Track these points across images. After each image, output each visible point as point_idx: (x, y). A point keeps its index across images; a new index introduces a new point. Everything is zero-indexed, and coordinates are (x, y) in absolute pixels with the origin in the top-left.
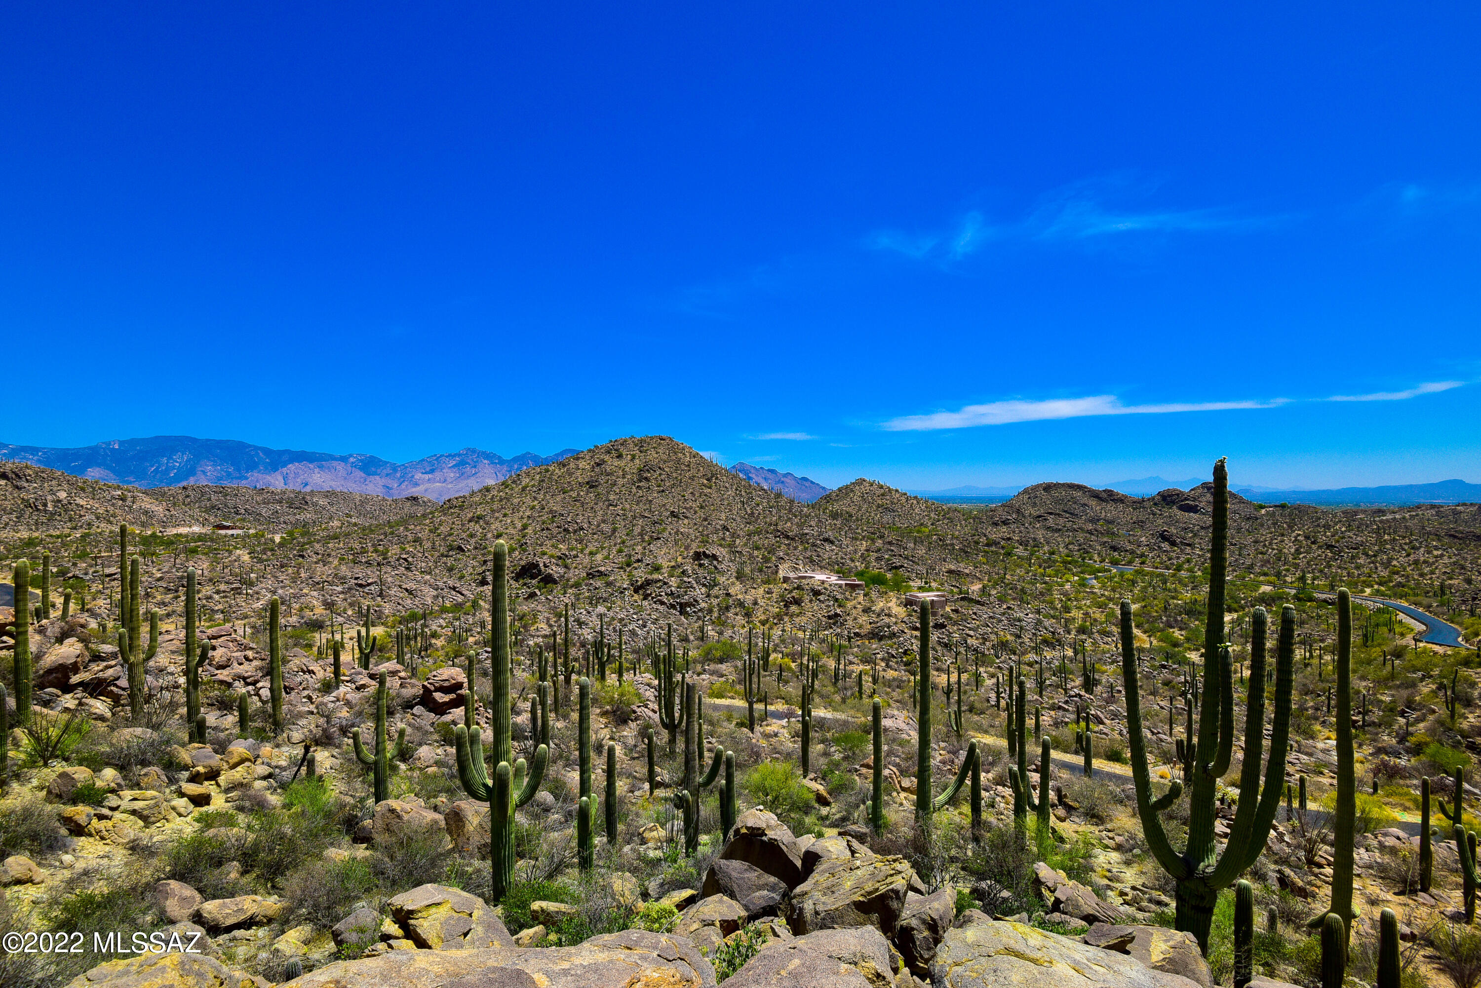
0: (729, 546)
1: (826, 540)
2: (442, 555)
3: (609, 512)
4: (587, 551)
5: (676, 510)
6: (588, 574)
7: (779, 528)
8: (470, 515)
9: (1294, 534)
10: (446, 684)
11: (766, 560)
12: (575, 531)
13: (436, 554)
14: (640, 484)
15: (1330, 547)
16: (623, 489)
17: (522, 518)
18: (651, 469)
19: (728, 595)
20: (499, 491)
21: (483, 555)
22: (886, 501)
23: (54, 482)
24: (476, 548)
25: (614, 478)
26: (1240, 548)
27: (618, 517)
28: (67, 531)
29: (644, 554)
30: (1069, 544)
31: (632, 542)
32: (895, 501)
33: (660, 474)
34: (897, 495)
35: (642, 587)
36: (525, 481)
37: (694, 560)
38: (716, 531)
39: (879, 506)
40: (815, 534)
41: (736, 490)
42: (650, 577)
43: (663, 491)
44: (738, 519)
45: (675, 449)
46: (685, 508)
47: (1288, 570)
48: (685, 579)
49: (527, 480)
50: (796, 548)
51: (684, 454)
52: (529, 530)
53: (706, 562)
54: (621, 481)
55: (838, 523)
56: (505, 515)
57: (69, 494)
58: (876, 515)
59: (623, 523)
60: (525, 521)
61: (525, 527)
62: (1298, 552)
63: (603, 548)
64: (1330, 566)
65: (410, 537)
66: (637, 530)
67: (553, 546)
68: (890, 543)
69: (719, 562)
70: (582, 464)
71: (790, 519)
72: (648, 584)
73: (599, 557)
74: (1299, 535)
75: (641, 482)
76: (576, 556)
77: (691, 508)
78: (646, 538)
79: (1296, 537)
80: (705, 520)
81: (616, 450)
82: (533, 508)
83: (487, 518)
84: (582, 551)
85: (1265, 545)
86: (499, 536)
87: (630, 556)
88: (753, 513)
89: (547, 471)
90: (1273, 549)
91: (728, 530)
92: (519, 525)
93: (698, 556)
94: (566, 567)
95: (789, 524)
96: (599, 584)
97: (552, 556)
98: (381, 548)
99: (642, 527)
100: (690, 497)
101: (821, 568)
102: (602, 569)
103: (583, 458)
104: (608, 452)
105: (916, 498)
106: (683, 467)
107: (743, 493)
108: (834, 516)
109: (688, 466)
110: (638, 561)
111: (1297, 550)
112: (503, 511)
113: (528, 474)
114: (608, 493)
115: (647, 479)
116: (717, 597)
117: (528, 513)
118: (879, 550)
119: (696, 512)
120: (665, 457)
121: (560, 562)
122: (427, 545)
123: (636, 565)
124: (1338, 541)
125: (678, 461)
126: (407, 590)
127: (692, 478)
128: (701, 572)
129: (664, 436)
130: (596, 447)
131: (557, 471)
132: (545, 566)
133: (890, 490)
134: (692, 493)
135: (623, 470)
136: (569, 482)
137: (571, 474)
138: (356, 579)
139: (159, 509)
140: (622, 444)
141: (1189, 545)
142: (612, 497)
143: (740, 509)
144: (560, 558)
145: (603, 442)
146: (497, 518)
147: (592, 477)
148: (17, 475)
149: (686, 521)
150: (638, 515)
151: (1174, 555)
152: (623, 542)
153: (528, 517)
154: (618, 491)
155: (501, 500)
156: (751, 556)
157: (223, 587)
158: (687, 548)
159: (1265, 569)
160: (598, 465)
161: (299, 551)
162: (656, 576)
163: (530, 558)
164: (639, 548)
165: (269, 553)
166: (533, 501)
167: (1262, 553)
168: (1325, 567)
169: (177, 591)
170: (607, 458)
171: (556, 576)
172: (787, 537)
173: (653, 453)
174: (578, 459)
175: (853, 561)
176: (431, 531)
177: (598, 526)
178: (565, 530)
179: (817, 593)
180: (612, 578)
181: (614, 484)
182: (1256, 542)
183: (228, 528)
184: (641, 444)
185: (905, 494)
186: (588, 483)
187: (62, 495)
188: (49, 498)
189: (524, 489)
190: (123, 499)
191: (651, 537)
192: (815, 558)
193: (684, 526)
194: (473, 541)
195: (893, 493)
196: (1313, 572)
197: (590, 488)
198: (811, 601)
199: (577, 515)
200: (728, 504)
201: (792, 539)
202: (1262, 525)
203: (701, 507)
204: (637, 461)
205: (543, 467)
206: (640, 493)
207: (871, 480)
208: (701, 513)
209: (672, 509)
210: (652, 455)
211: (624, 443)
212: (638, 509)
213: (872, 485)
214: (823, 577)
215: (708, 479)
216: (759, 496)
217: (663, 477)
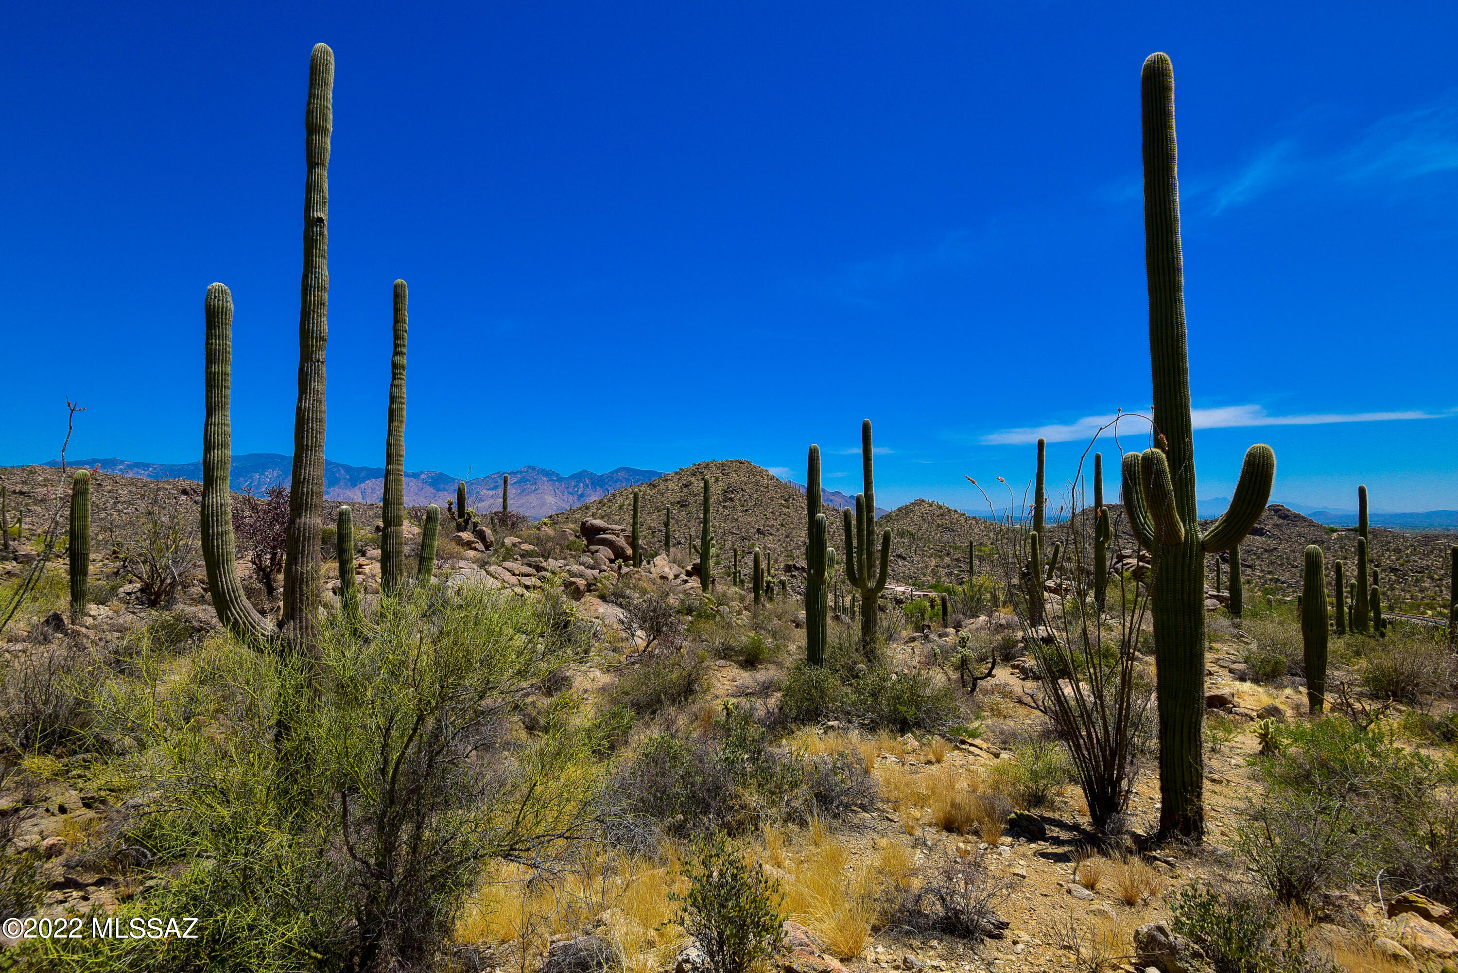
1: (899, 556)
5: (761, 528)
14: (726, 504)
15: (1394, 570)
18: (734, 490)
22: (946, 521)
31: (726, 556)
32: (954, 521)
33: (743, 495)
34: (956, 516)
36: (620, 500)
37: (786, 571)
39: (938, 526)
43: (747, 510)
45: (754, 472)
46: (768, 526)
49: (622, 499)
51: (762, 476)
53: (797, 574)
55: (906, 541)
58: (936, 534)
64: (1393, 589)
68: (958, 560)
70: (671, 485)
75: (726, 501)
77: (773, 526)
78: (739, 552)
80: (787, 536)
81: (700, 473)
88: (829, 532)
93: (788, 568)
99: (732, 542)
100: (771, 515)
101: (898, 581)
103: (671, 480)
104: (694, 475)
105: (974, 518)
106: (762, 488)
109: (767, 487)
113: (621, 494)
115: (731, 499)
118: (948, 566)
119: (778, 530)
120: (745, 480)
124: (1402, 565)
125: (758, 483)
127: (771, 499)
128: (794, 581)
129: (743, 459)
130: (682, 469)
131: (648, 491)
133: (949, 511)
134: (772, 512)
136: (661, 502)
137: (662, 495)
140: (705, 467)
141: (1249, 567)
145: (688, 465)
147: (681, 497)
149: (771, 538)
150: (727, 532)
152: (718, 556)
158: (776, 561)
160: (686, 486)
168: (1388, 590)
170: (693, 479)
173: (735, 475)
174: (666, 480)
175: (925, 575)
179: (899, 602)
184: (723, 467)
185: (964, 515)
186: (678, 503)
189: (621, 507)
191: (743, 551)
193: (769, 542)
195: (953, 513)
197: (681, 506)
198: (894, 609)
199: (674, 531)
203: (782, 525)
204: (721, 483)
206: (727, 512)
207: (930, 501)
208: (782, 531)
209: (757, 526)
210: (734, 478)
211: (707, 466)
212: (727, 526)
213: (931, 506)
214: (901, 589)
215: (786, 500)
216: (833, 515)
217: (745, 497)
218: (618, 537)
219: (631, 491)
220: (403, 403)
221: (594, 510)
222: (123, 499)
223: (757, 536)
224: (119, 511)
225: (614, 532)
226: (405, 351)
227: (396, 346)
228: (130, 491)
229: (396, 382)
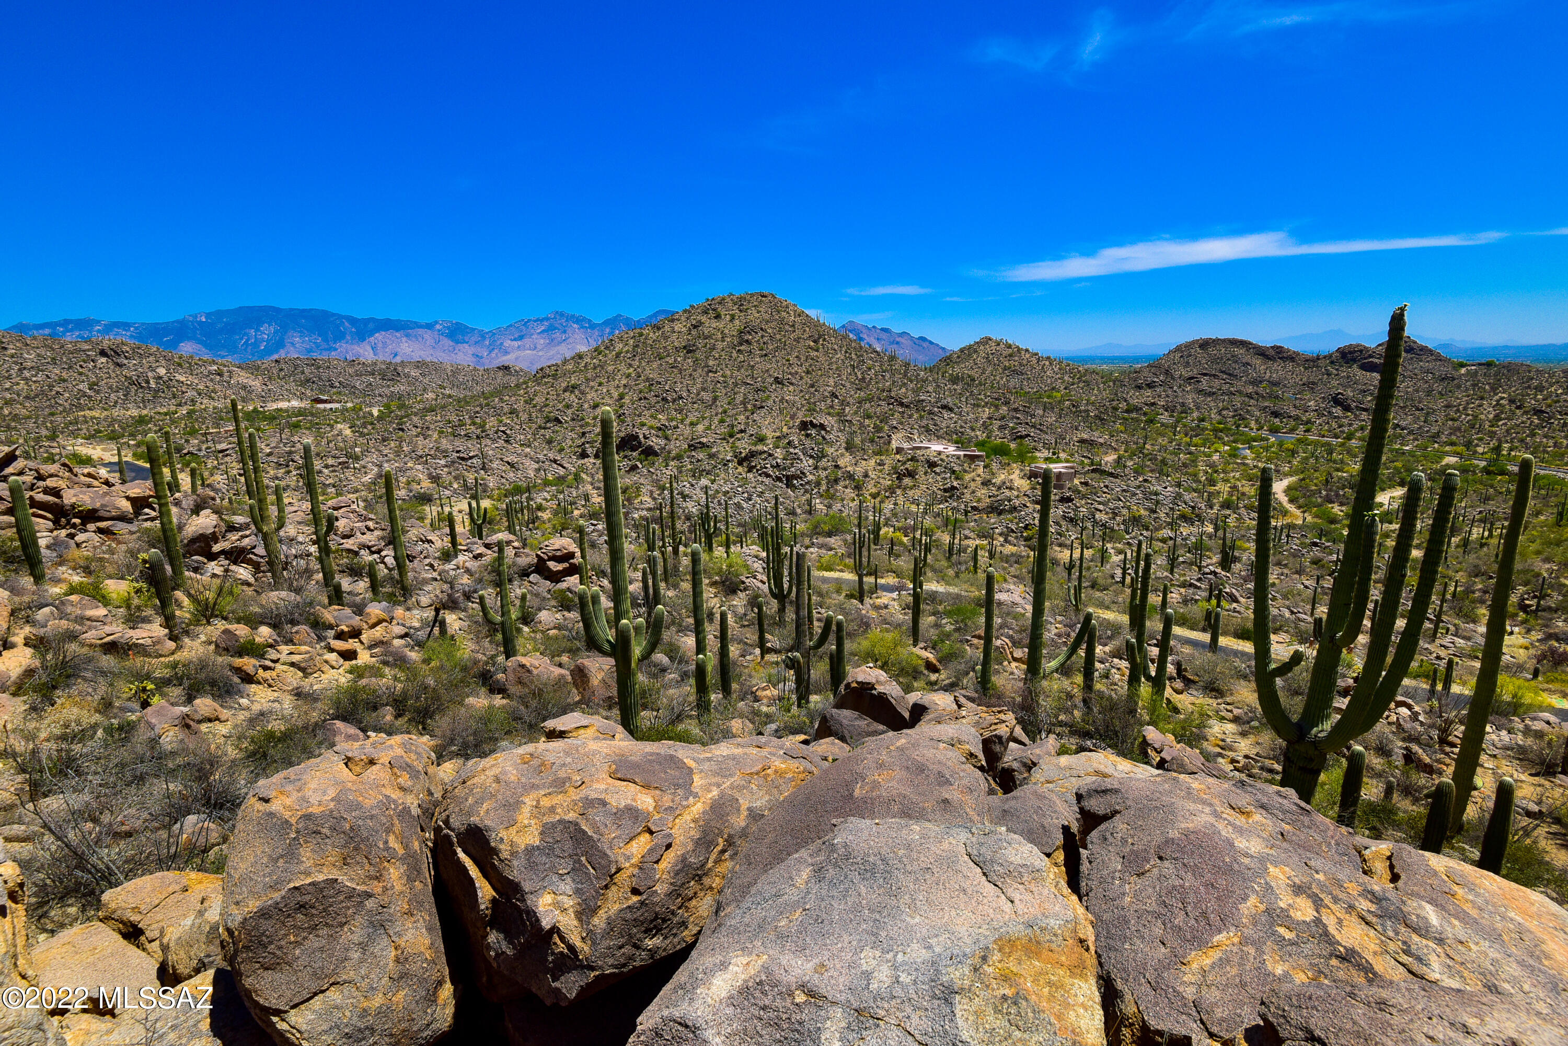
0: (838, 414)
1: (944, 407)
2: (540, 427)
3: (709, 379)
4: (687, 421)
5: (780, 376)
6: (690, 446)
7: (893, 394)
8: (564, 385)
9: (1497, 397)
10: (559, 553)
11: (878, 429)
12: (674, 401)
13: (534, 426)
14: (741, 348)
15: (1538, 412)
16: (723, 353)
17: (618, 387)
18: (752, 331)
19: (837, 467)
20: (592, 358)
21: (581, 426)
22: (1014, 363)
23: (151, 359)
24: (573, 419)
25: (712, 341)
26: (1428, 413)
27: (719, 385)
28: (173, 408)
29: (747, 424)
30: (1223, 409)
31: (734, 412)
32: (1025, 362)
33: (762, 337)
34: (1028, 356)
35: (746, 458)
36: (619, 346)
37: (800, 430)
38: (824, 399)
39: (1005, 369)
40: (933, 401)
41: (846, 352)
42: (754, 448)
43: (766, 355)
44: (848, 385)
45: (778, 307)
46: (790, 374)
47: (1481, 439)
48: (792, 450)
49: (621, 346)
50: (910, 416)
51: (788, 313)
52: (627, 400)
53: (813, 432)
54: (720, 345)
55: (958, 387)
56: (600, 384)
57: (168, 370)
58: (1002, 378)
59: (724, 391)
60: (621, 390)
61: (621, 397)
62: (1497, 418)
63: (704, 418)
64: (1533, 435)
65: (506, 409)
66: (739, 398)
67: (652, 416)
68: (1016, 410)
69: (827, 432)
70: (678, 327)
71: (905, 385)
72: (753, 456)
73: (700, 427)
74: (1502, 398)
75: (741, 344)
76: (676, 427)
77: (797, 373)
78: (749, 407)
79: (1498, 401)
80: (812, 386)
81: (713, 310)
82: (629, 376)
83: (583, 387)
84: (682, 421)
85: (1458, 410)
86: (595, 406)
87: (732, 426)
88: (864, 378)
89: (641, 335)
90: (1468, 415)
91: (836, 397)
92: (616, 395)
93: (804, 426)
94: (667, 438)
95: (903, 390)
96: (701, 455)
97: (651, 427)
98: (478, 421)
99: (745, 395)
100: (796, 360)
101: (938, 437)
102: (704, 440)
103: (678, 320)
104: (705, 312)
105: (1048, 358)
106: (787, 327)
107: (853, 356)
108: (955, 380)
109: (793, 326)
110: (742, 431)
111: (1496, 416)
112: (598, 380)
113: (621, 339)
114: (707, 358)
115: (748, 342)
116: (825, 469)
117: (624, 382)
118: (1003, 418)
119: (802, 378)
120: (767, 317)
121: (660, 433)
122: (524, 417)
123: (739, 436)
124: (1550, 406)
125: (782, 321)
126: (508, 463)
127: (797, 340)
128: (808, 442)
129: (766, 292)
130: (692, 307)
131: (651, 335)
132: (645, 437)
133: (1019, 350)
134: (797, 357)
135: (722, 332)
136: (665, 348)
137: (666, 338)
138: (458, 452)
139: (256, 384)
140: (720, 303)
141: (1366, 410)
142: (711, 363)
143: (850, 374)
144: (660, 429)
145: (700, 301)
146: (592, 387)
147: (689, 341)
148: (115, 352)
149: (791, 388)
150: (739, 382)
151: (1346, 421)
152: (725, 412)
153: (625, 386)
154: (717, 356)
155: (595, 368)
156: (862, 425)
157: (330, 461)
158: (793, 417)
159: (1454, 438)
160: (695, 327)
161: (398, 424)
162: (760, 447)
163: (630, 429)
164: (741, 418)
165: (370, 427)
166: (628, 369)
167: (1453, 419)
168: (1528, 436)
169: (287, 466)
170: (704, 319)
171: (656, 448)
172: (902, 404)
173: (754, 312)
174: (673, 321)
175: (973, 430)
176: (526, 402)
177: (698, 394)
178: (663, 399)
179: (932, 465)
180: (714, 450)
181: (713, 348)
182: (1448, 406)
183: (325, 402)
184: (740, 302)
185: (1037, 354)
186: (685, 347)
187: (162, 371)
188: (150, 374)
189: (618, 355)
190: (220, 374)
191: (755, 406)
192: (931, 427)
193: (789, 393)
194: (569, 412)
195: (1023, 353)
196: (1512, 442)
197: (688, 353)
198: (926, 473)
199: (675, 383)
200: (837, 369)
201: (907, 406)
202: (1459, 387)
203: (808, 372)
204: (737, 322)
205: (637, 331)
206: (741, 358)
207: (999, 339)
208: (807, 379)
209: (776, 375)
210: (753, 315)
211: (722, 302)
212: (739, 375)
213: (999, 345)
214: (940, 448)
215: (815, 341)
216: (871, 359)
217: (765, 339)
222: (29, 364)
223: (774, 386)
224: (26, 379)
228: (39, 355)
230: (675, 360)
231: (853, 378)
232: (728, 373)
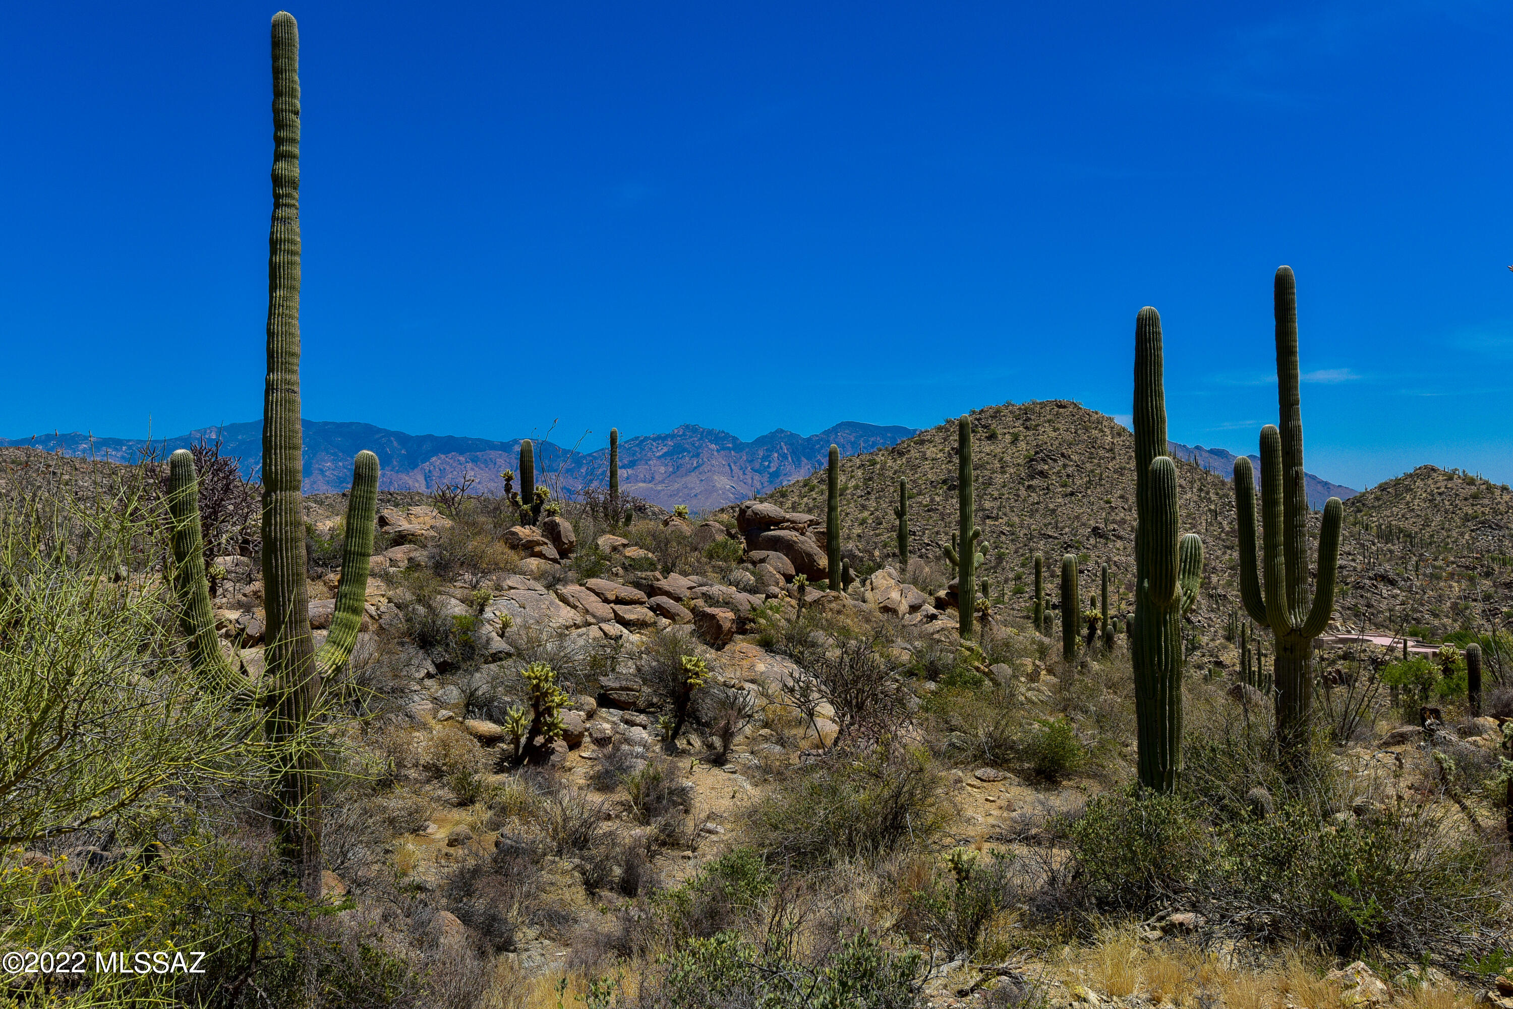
1: (1384, 578)
3: (988, 529)
5: (1102, 526)
14: (1032, 483)
16: (1005, 491)
18: (1049, 457)
19: (1219, 664)
20: (802, 496)
22: (1483, 508)
25: (987, 473)
27: (1003, 538)
32: (1502, 508)
33: (1065, 466)
34: (1507, 497)
39: (1466, 518)
40: (1359, 567)
41: (1200, 490)
43: (1072, 494)
45: (1085, 422)
46: (1114, 522)
51: (1101, 431)
54: (999, 479)
55: (1397, 548)
58: (1462, 534)
59: (1012, 547)
70: (930, 451)
75: (1032, 478)
77: (1123, 521)
81: (984, 427)
82: (863, 522)
89: (874, 463)
99: (1046, 553)
100: (1120, 503)
101: (1378, 626)
103: (929, 442)
106: (1102, 452)
107: (1213, 497)
108: (1387, 535)
109: (1111, 450)
114: (980, 497)
115: (1042, 474)
116: (1200, 667)
117: (857, 530)
118: (1487, 598)
120: (1069, 437)
127: (1121, 471)
129: (1064, 399)
130: (948, 422)
131: (890, 463)
133: (1490, 488)
134: (1122, 497)
135: (1001, 460)
136: (914, 481)
137: (915, 468)
140: (993, 417)
142: (987, 505)
143: (1211, 524)
145: (962, 413)
147: (950, 471)
149: (1119, 544)
150: (1035, 533)
153: (859, 536)
154: (996, 494)
166: (861, 512)
173: (1049, 429)
174: (922, 442)
175: (1436, 616)
179: (1377, 663)
181: (990, 483)
184: (1025, 415)
186: (944, 482)
192: (1363, 609)
195: (1498, 493)
197: (949, 489)
199: (937, 533)
200: (1189, 516)
204: (1022, 445)
205: (863, 457)
206: (1034, 497)
207: (1449, 469)
209: (1092, 523)
210: (1047, 434)
211: (996, 415)
212: (1035, 523)
213: (1450, 478)
214: (1387, 641)
217: (1070, 470)
218: (803, 534)
219: (858, 463)
220: (293, 253)
221: (796, 499)
223: (1092, 541)
225: (794, 526)
226: (296, 150)
227: (279, 141)
229: (281, 213)
230: (932, 500)
231: (1216, 530)
232: (1016, 520)
